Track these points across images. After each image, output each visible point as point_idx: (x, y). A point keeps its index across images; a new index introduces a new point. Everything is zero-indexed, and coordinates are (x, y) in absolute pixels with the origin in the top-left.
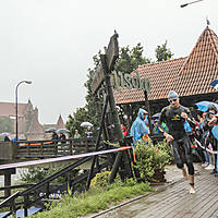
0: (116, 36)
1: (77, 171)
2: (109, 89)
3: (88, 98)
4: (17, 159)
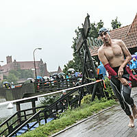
0: (88, 16)
1: (72, 96)
2: (86, 48)
3: (74, 55)
4: (37, 92)
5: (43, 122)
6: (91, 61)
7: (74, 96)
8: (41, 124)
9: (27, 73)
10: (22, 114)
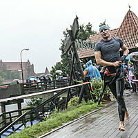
0: (77, 18)
1: (59, 98)
2: (74, 49)
3: (62, 56)
5: (28, 124)
6: (78, 63)
7: (61, 99)
8: (27, 126)
9: (13, 73)
10: (8, 115)
